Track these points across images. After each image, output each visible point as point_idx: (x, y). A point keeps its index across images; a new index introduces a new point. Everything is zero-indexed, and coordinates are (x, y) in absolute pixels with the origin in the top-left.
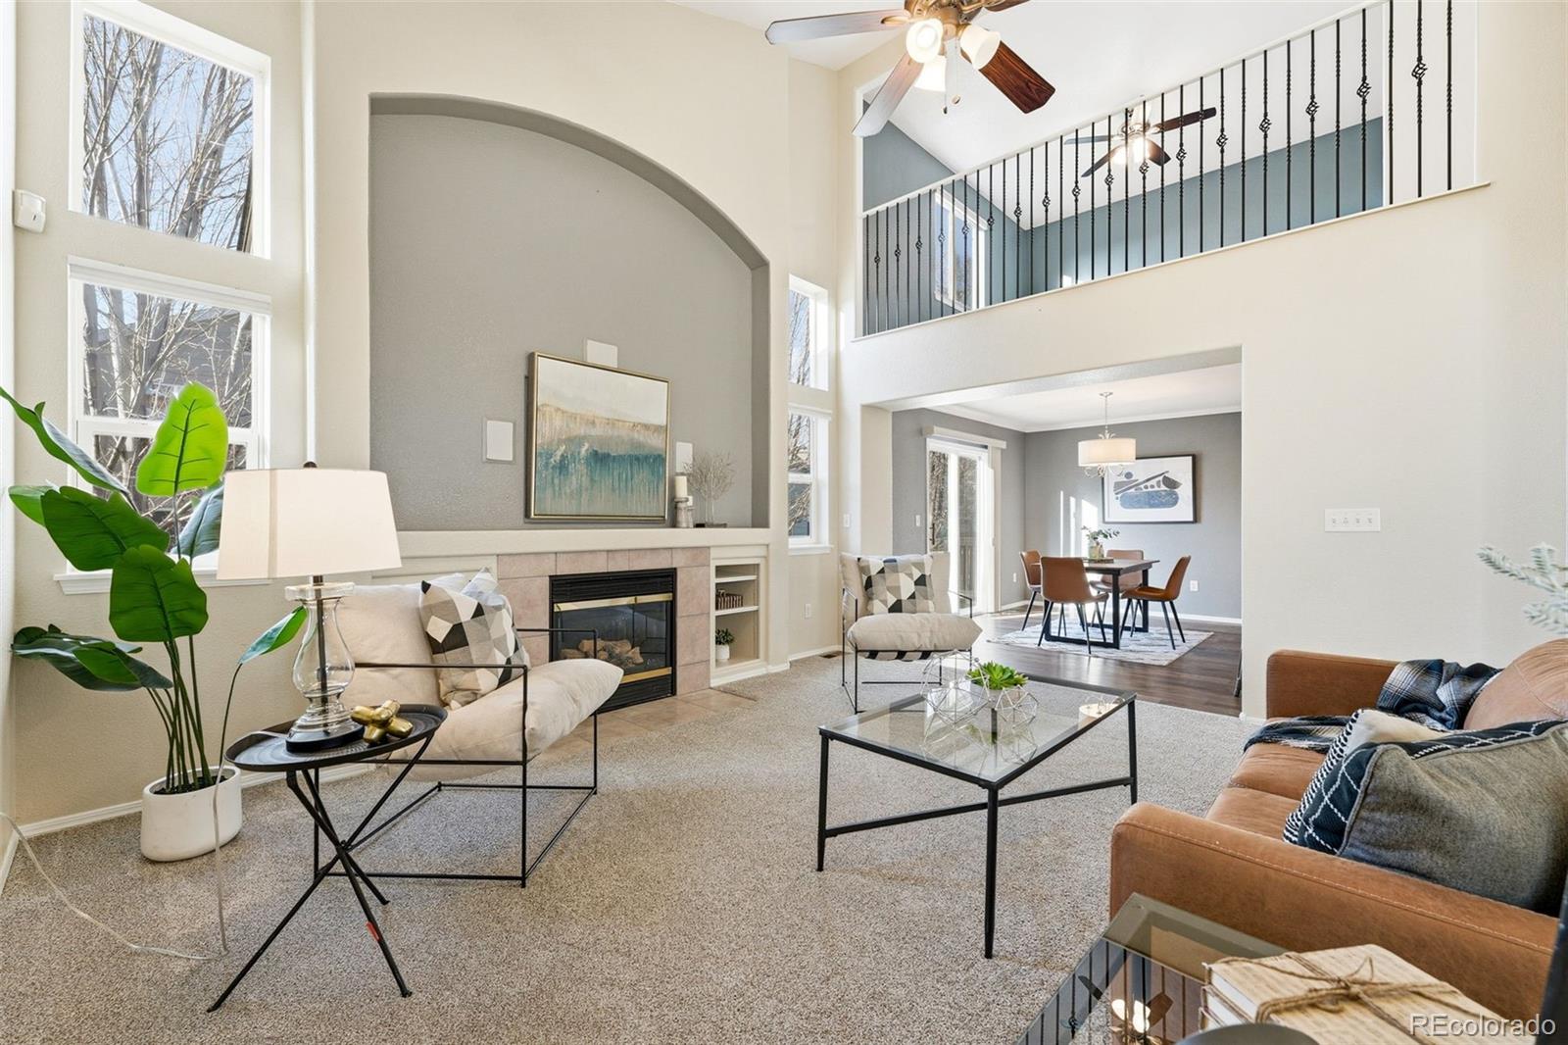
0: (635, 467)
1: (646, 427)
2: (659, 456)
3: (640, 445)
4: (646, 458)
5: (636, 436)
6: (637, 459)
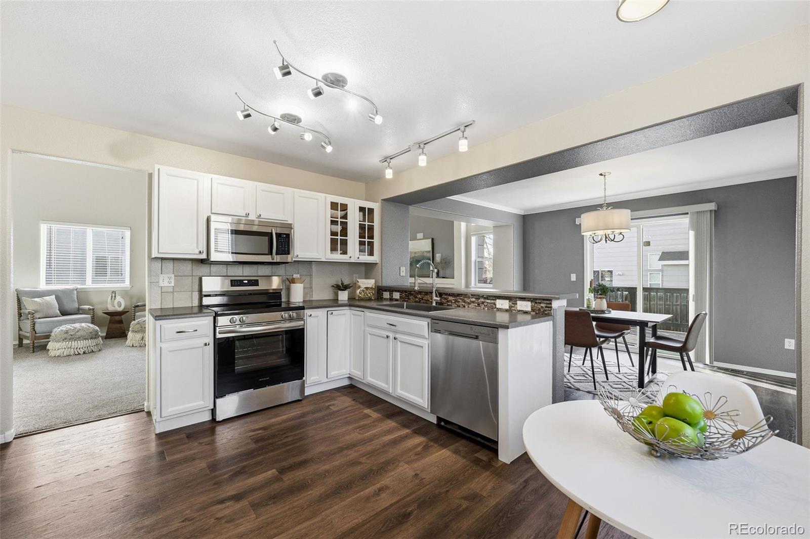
1: (426, 251)
3: (425, 257)
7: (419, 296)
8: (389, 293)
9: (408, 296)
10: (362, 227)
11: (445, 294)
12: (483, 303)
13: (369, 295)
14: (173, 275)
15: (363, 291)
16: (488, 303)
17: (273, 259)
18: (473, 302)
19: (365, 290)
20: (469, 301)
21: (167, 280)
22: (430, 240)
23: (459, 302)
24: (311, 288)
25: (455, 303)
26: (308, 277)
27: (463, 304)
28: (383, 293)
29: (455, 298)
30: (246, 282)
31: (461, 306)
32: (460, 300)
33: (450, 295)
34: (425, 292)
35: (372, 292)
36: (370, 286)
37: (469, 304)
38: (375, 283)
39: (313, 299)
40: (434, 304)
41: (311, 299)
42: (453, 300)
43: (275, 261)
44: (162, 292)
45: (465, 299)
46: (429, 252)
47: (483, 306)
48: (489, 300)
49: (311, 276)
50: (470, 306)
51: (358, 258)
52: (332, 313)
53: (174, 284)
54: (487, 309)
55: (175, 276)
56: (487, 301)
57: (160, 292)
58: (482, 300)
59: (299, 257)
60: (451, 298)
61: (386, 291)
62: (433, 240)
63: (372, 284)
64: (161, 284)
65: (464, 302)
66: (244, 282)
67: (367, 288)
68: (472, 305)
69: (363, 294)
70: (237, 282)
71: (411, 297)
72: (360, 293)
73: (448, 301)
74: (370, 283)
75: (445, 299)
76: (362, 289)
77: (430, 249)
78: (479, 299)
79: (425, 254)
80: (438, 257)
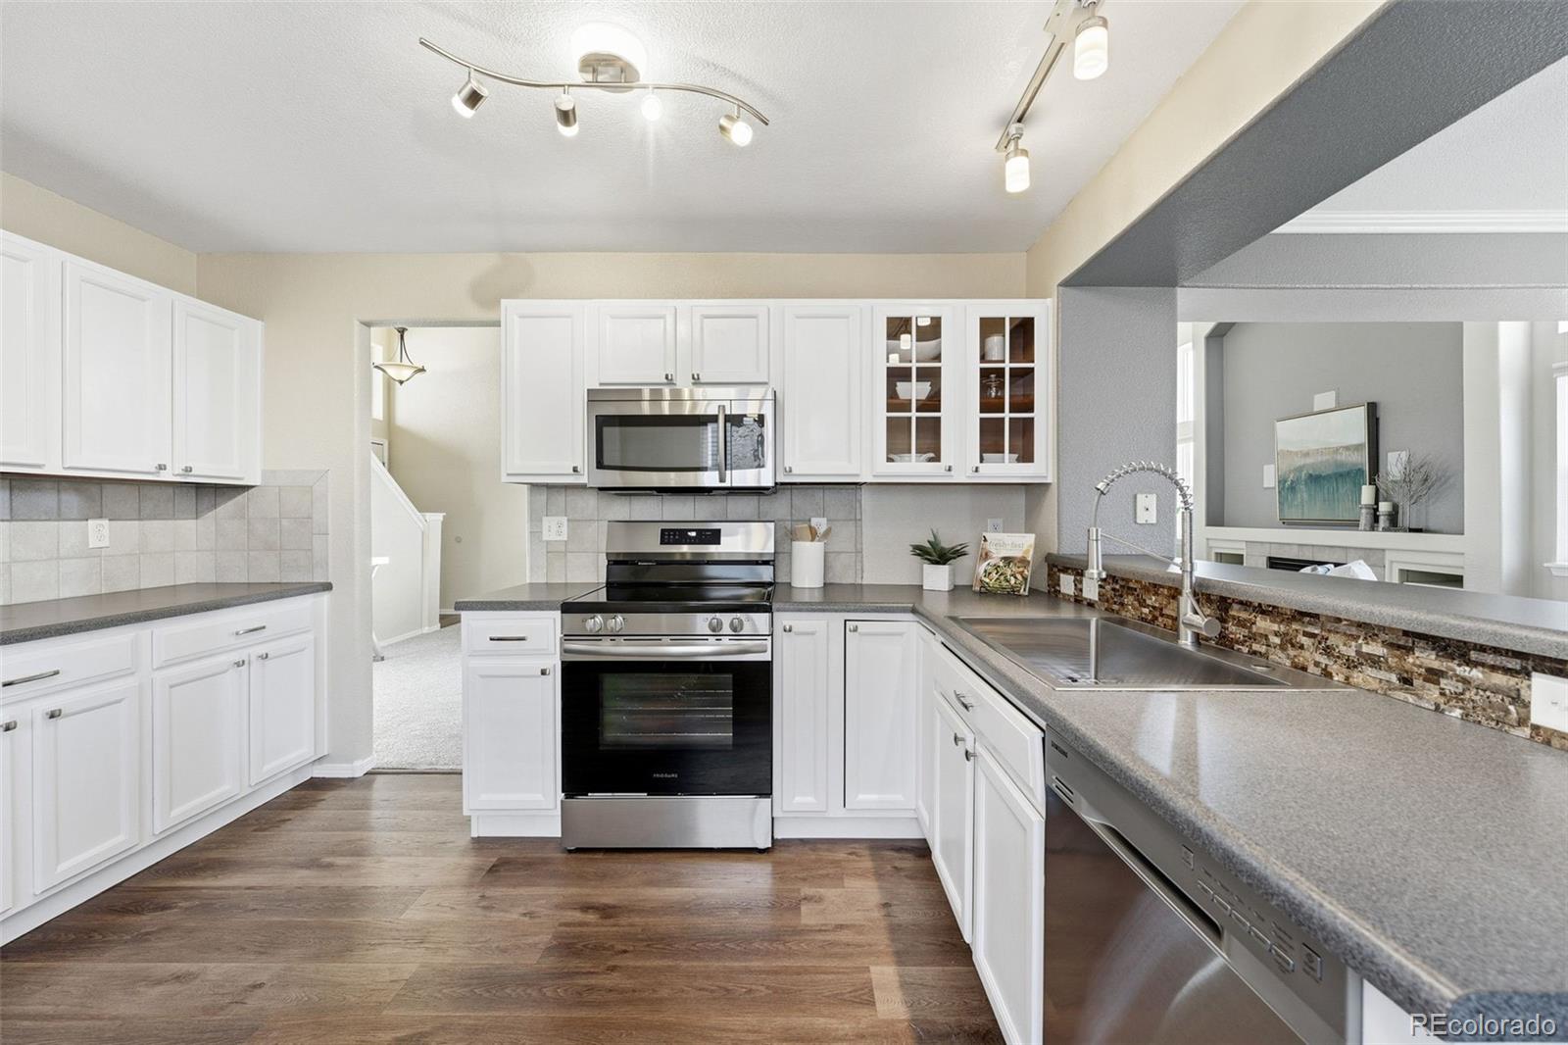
0: (1340, 482)
1: (1347, 448)
2: (1359, 469)
3: (1342, 464)
4: (1349, 473)
5: (1339, 457)
6: (1341, 475)
7: (1152, 600)
8: (1073, 577)
9: (1121, 596)
10: (989, 377)
11: (1241, 603)
12: (1433, 676)
13: (1013, 581)
14: (566, 518)
15: (997, 567)
16: (1465, 681)
17: (722, 480)
18: (1374, 661)
19: (1001, 564)
20: (1352, 653)
21: (554, 528)
22: (1361, 413)
23: (1302, 647)
24: (859, 552)
25: (1282, 647)
26: (851, 523)
27: (1324, 660)
28: (1059, 577)
29: (1283, 628)
30: (694, 534)
31: (1311, 669)
32: (1305, 641)
33: (1263, 610)
34: (1170, 588)
35: (1021, 573)
36: (1017, 553)
37: (1351, 664)
38: (1037, 546)
39: (864, 582)
40: (1186, 642)
41: (859, 582)
42: (1276, 634)
43: (727, 484)
44: (548, 552)
45: (1333, 640)
46: (1358, 447)
47: (1432, 692)
48: (1469, 663)
49: (857, 521)
50: (1357, 677)
51: (977, 470)
52: (855, 630)
53: (568, 537)
54: (1457, 713)
55: (568, 520)
56: (1464, 671)
57: (544, 550)
58: (1428, 658)
59: (794, 472)
60: (1263, 624)
61: (1065, 570)
62: (1372, 409)
63: (1025, 548)
64: (545, 538)
65: (1328, 651)
66: (689, 534)
67: (1008, 560)
68: (1367, 676)
69: (994, 576)
70: (674, 535)
71: (1129, 600)
72: (987, 574)
73: (1253, 637)
74: (1020, 544)
75: (1241, 623)
76: (992, 561)
77: (1360, 436)
78: (1410, 650)
79: (1344, 457)
80: (1394, 463)
